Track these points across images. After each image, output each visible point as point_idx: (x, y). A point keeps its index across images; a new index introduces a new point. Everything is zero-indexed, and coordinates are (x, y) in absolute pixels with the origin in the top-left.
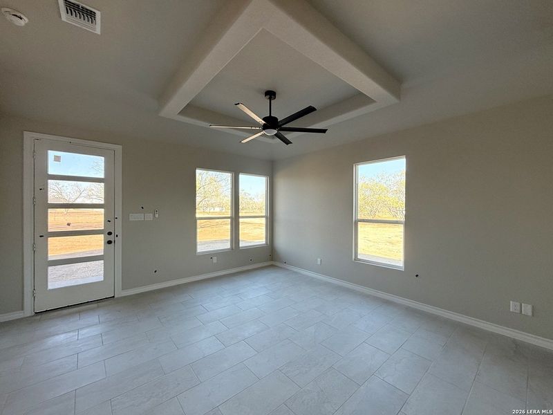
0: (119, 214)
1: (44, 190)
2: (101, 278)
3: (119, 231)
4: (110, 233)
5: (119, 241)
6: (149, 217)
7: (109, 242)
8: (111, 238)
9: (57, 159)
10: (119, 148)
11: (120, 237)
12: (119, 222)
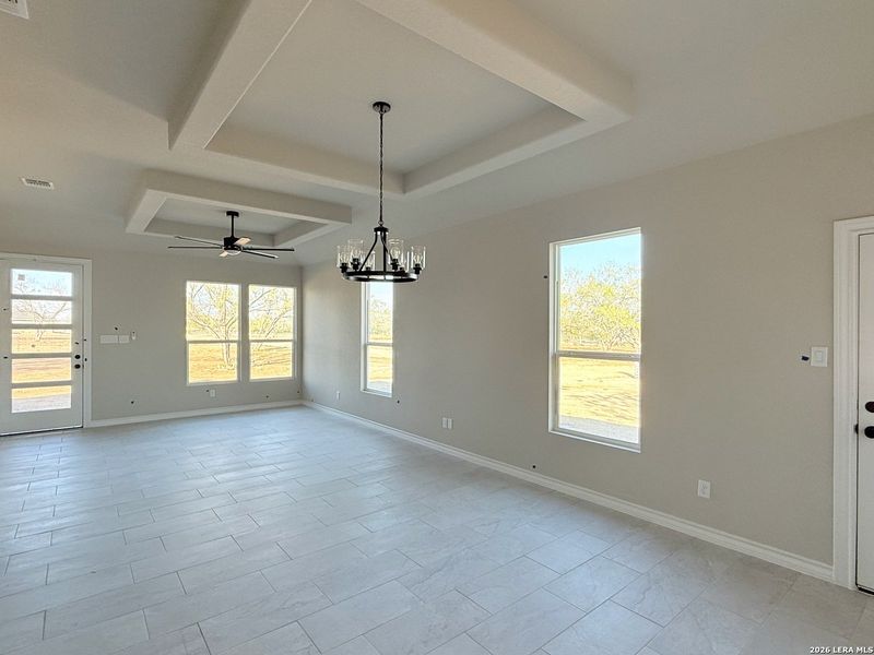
0: (88, 335)
1: (8, 310)
2: (68, 406)
3: (88, 355)
4: (78, 357)
5: (88, 366)
6: (125, 339)
7: (78, 366)
8: (79, 362)
9: (21, 277)
10: (88, 263)
11: (89, 360)
12: (88, 345)
